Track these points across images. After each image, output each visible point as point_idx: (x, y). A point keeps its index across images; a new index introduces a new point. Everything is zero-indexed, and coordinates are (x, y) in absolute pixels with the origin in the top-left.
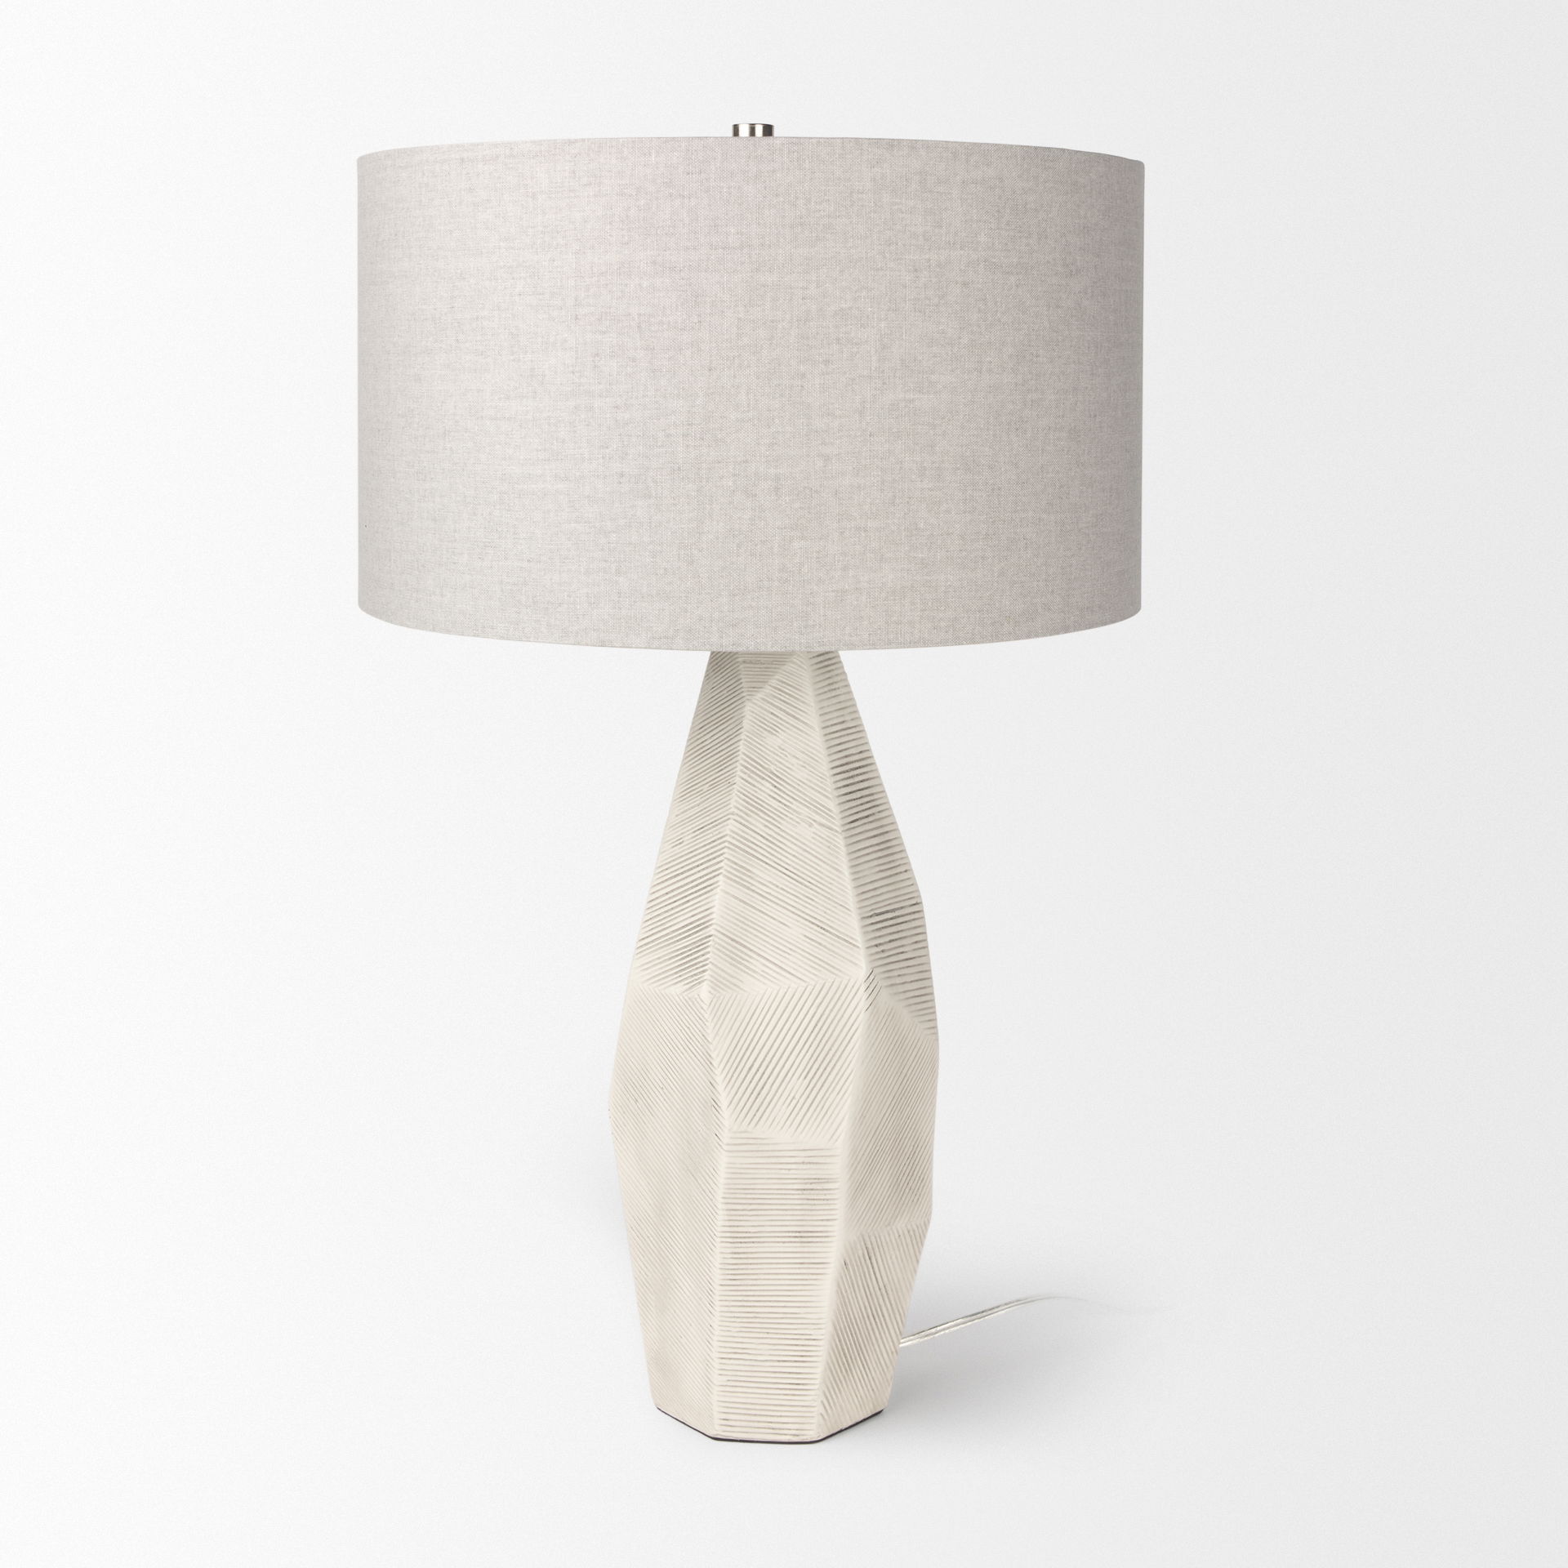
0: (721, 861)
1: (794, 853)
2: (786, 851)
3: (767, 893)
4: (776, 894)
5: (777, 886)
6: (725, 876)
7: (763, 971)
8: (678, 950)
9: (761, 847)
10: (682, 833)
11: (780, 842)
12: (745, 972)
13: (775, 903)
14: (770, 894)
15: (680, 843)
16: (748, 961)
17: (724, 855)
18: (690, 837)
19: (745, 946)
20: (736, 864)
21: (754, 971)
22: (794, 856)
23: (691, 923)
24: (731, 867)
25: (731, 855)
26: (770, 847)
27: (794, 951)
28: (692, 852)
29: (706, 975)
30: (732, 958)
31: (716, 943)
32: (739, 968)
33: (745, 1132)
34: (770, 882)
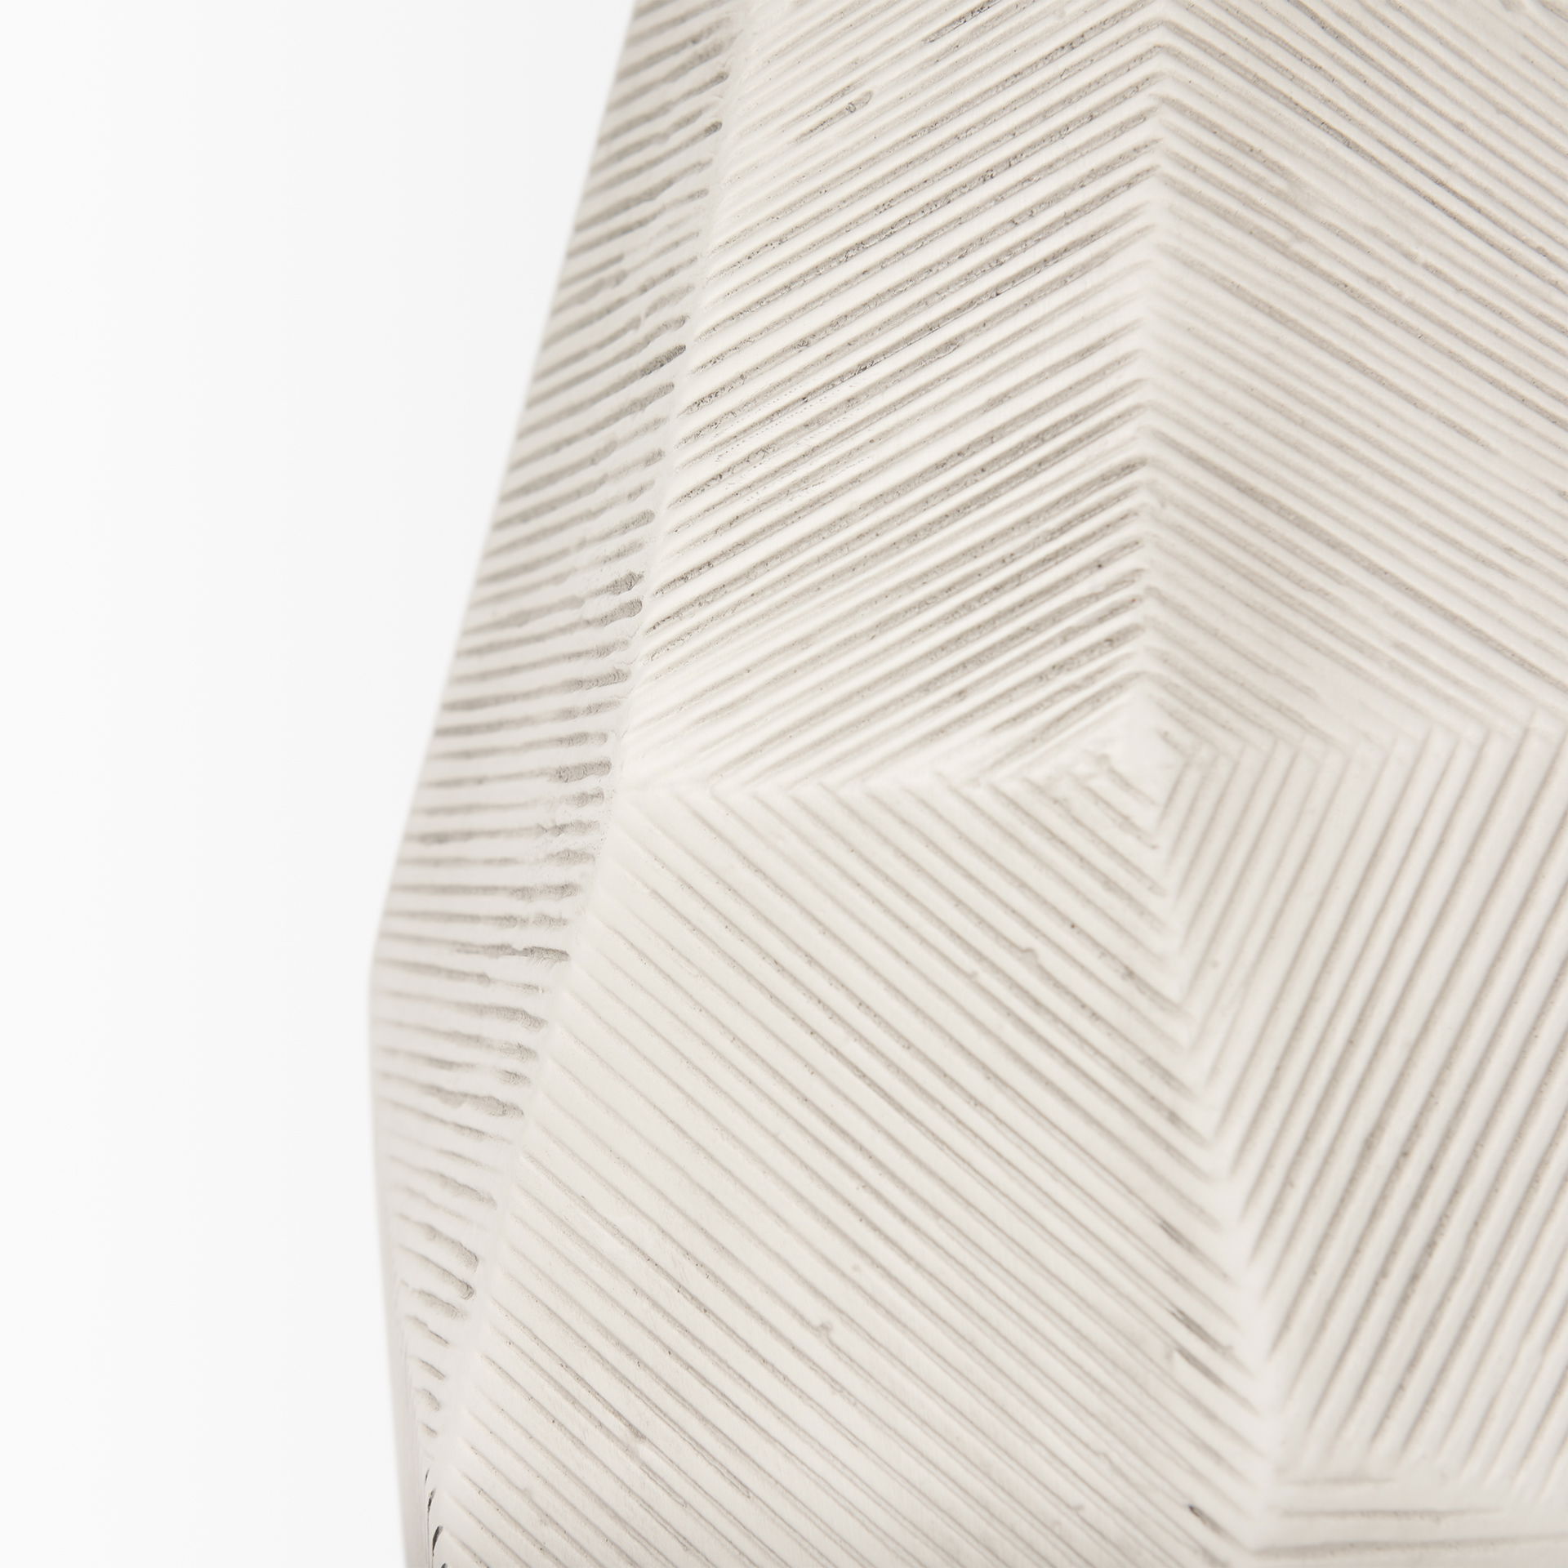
0: (1141, 117)
1: (1458, 116)
2: (1425, 103)
3: (1369, 279)
4: (1409, 293)
5: (1409, 256)
6: (1171, 183)
7: (1399, 646)
8: (923, 578)
9: (1317, 68)
10: (856, 64)
11: (1393, 54)
12: (1316, 647)
13: (1408, 329)
14: (1380, 285)
15: (851, 109)
16: (1323, 594)
17: (1156, 89)
18: (909, 64)
19: (1301, 524)
20: (1214, 129)
21: (1360, 647)
22: (1459, 127)
23: (990, 438)
24: (1198, 146)
25: (1189, 86)
26: (1353, 72)
27: (1525, 561)
28: (932, 127)
29: (1136, 655)
30: (1249, 577)
31: (1165, 500)
32: (1286, 627)
33: (1356, 1478)
34: (1375, 232)
